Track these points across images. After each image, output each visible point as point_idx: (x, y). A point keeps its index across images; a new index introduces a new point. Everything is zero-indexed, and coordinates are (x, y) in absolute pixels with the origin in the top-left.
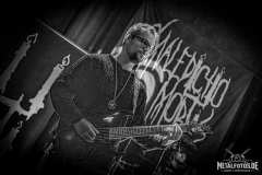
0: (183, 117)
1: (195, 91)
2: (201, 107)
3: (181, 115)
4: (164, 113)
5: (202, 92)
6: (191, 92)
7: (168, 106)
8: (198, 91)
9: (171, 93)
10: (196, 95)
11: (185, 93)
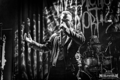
0: (94, 20)
1: (93, 5)
2: (101, 10)
3: (93, 20)
4: (84, 26)
5: (97, 3)
6: (91, 7)
7: (83, 21)
8: (95, 4)
9: (81, 14)
10: (95, 6)
11: (88, 10)
